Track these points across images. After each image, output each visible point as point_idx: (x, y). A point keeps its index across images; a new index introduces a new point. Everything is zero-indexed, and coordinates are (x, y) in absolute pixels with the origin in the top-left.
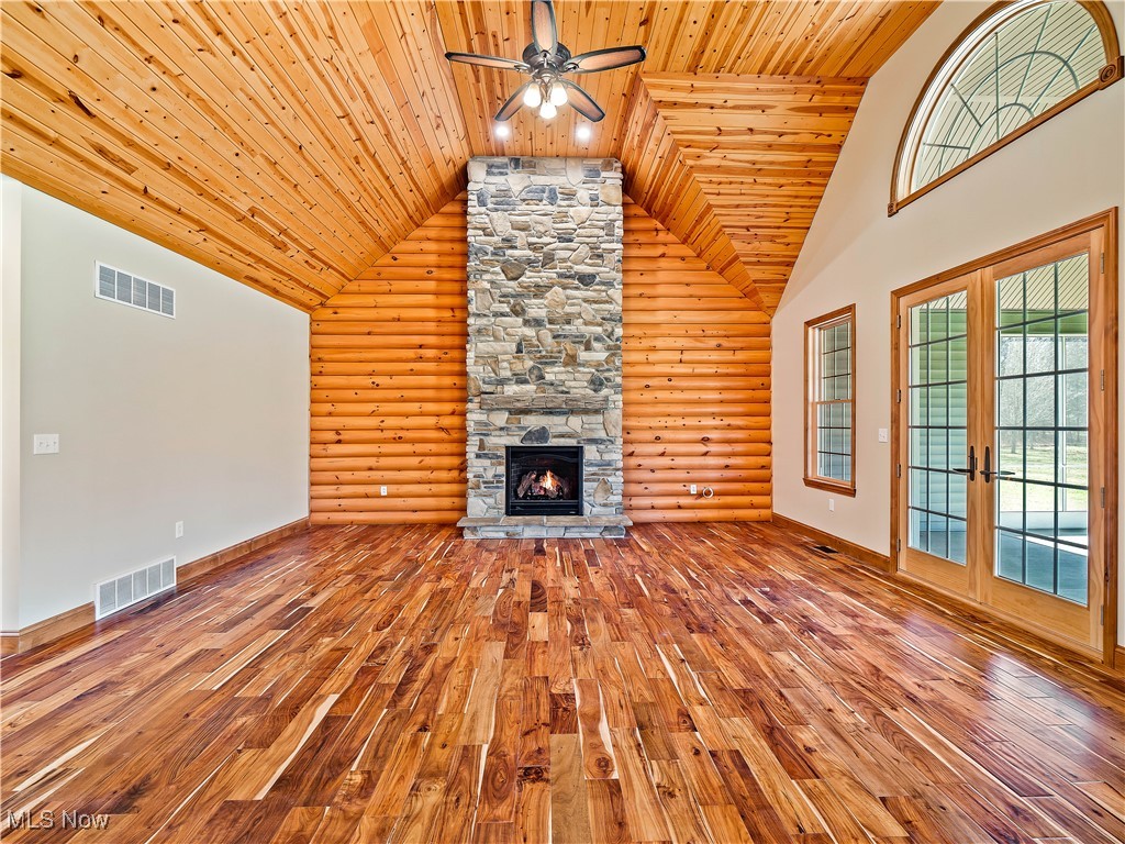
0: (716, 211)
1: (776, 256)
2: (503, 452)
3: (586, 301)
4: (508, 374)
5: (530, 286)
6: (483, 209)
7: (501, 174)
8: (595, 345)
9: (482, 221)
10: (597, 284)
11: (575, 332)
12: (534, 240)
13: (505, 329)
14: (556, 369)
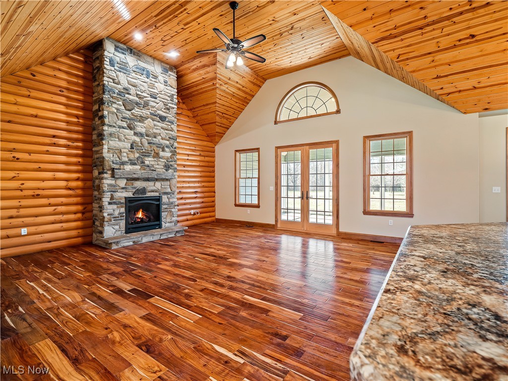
0: (217, 105)
1: (226, 125)
2: (123, 201)
3: (162, 128)
4: (127, 159)
5: (137, 116)
6: (113, 68)
7: (123, 53)
8: (167, 149)
9: (113, 74)
10: (167, 122)
11: (158, 142)
12: (140, 93)
13: (125, 135)
14: (150, 159)
